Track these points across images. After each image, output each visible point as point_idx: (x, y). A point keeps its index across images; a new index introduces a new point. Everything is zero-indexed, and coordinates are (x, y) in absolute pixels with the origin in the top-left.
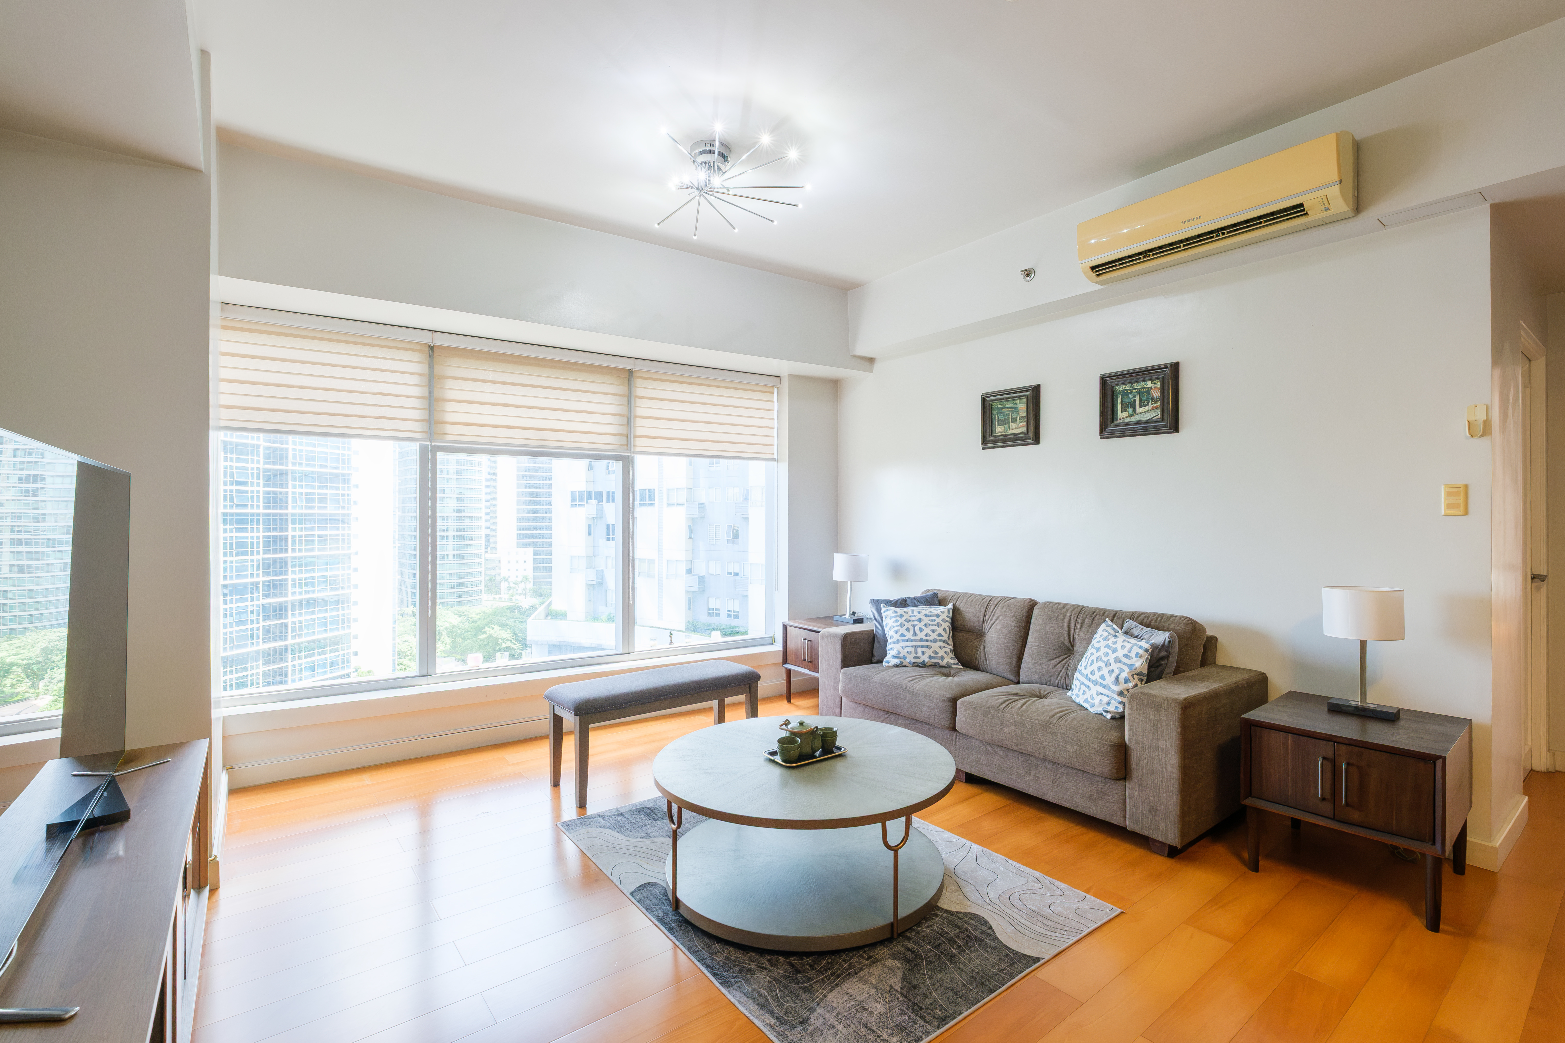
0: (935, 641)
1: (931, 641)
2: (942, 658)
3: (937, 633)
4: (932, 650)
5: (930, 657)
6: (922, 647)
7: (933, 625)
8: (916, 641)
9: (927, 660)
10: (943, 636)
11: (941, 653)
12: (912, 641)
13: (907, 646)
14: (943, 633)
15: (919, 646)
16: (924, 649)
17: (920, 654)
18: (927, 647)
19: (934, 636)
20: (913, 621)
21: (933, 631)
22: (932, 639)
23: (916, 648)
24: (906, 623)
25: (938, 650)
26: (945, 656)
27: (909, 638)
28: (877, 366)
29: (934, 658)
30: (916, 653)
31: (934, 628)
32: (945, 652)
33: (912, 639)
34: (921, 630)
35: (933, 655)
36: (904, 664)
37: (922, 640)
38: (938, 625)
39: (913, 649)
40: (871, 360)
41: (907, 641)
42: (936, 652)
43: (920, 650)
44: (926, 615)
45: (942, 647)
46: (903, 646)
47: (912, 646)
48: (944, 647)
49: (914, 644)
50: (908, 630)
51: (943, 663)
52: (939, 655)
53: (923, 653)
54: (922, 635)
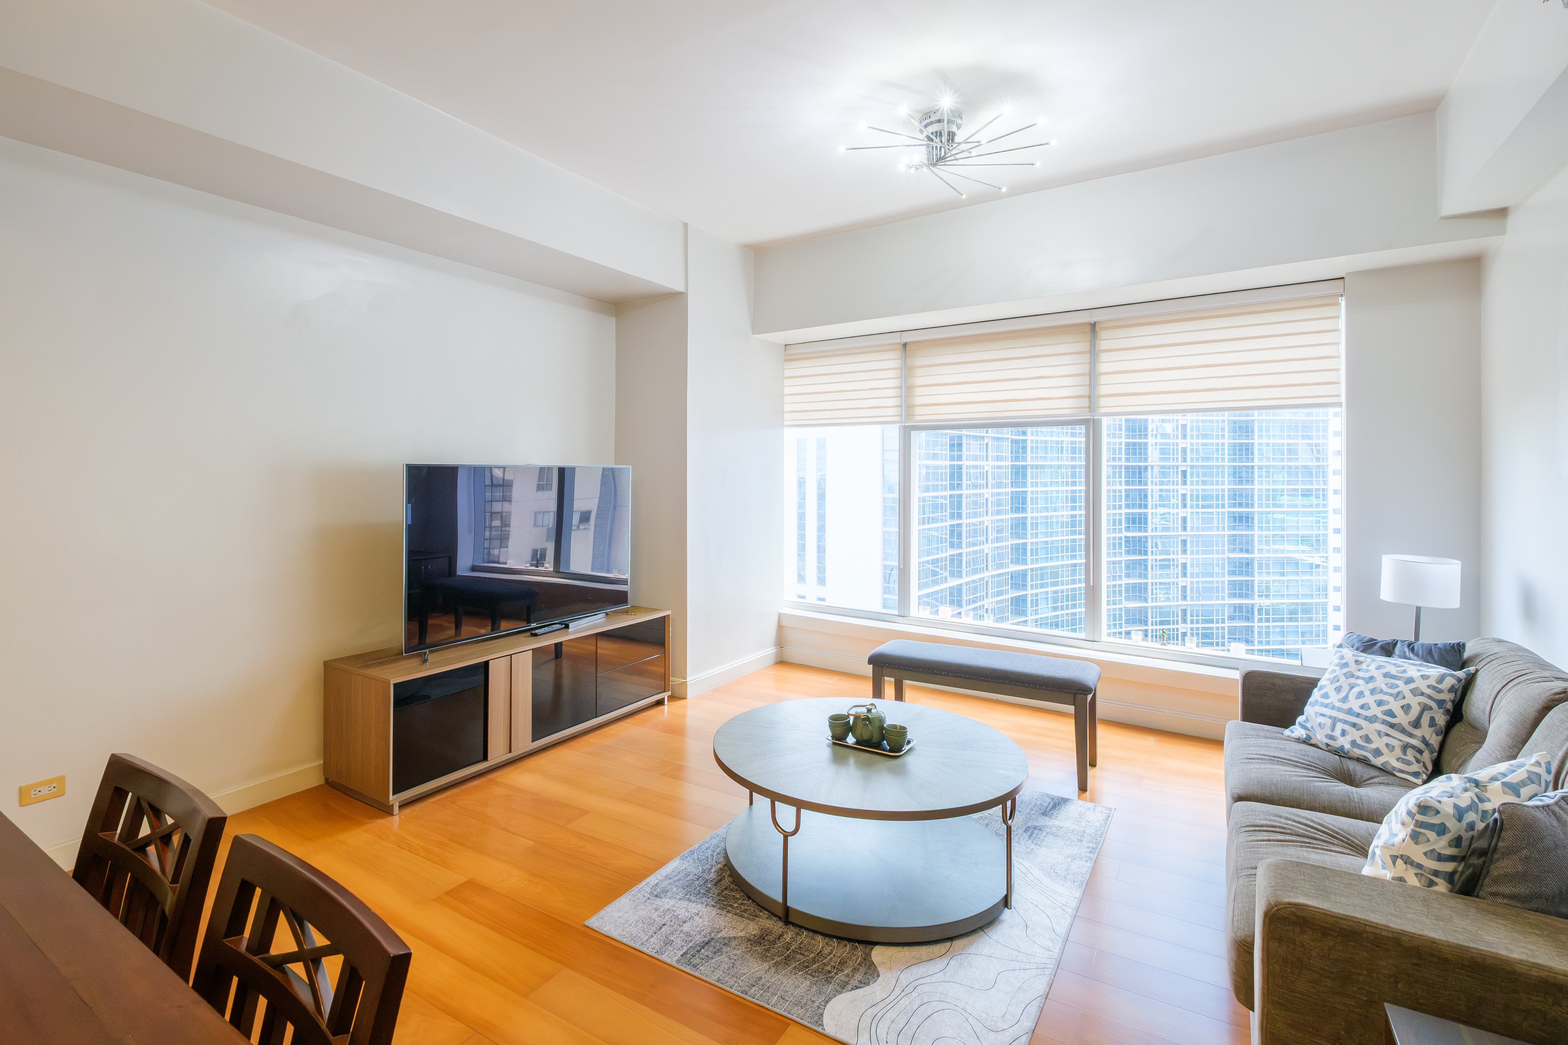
0: (1372, 720)
1: (1366, 718)
2: (1377, 752)
3: (1385, 708)
4: (1361, 733)
5: (1354, 743)
6: (1345, 722)
7: (1386, 694)
8: (1339, 710)
9: (1347, 746)
10: (1394, 716)
11: (1378, 743)
12: (1333, 708)
13: (1323, 715)
14: (1398, 711)
15: (1341, 720)
16: (1347, 727)
17: (1337, 733)
18: (1354, 725)
19: (1377, 711)
20: (1358, 678)
21: (1380, 703)
22: (1369, 715)
23: (1334, 721)
24: (1342, 679)
25: (1374, 737)
26: (1384, 750)
27: (1332, 703)
29: (1362, 748)
30: (1333, 730)
31: (1385, 698)
32: (1387, 745)
33: (1336, 705)
34: (1361, 695)
35: (1359, 742)
36: (1313, 742)
37: (1350, 712)
38: (1398, 696)
39: (1329, 721)
41: (1326, 706)
42: (1367, 739)
43: (1339, 726)
44: (1386, 675)
45: (1382, 734)
46: (1317, 713)
47: (1330, 717)
48: (1387, 735)
49: (1335, 713)
50: (1338, 690)
51: (1380, 762)
52: (1373, 746)
53: (1344, 733)
54: (1355, 705)
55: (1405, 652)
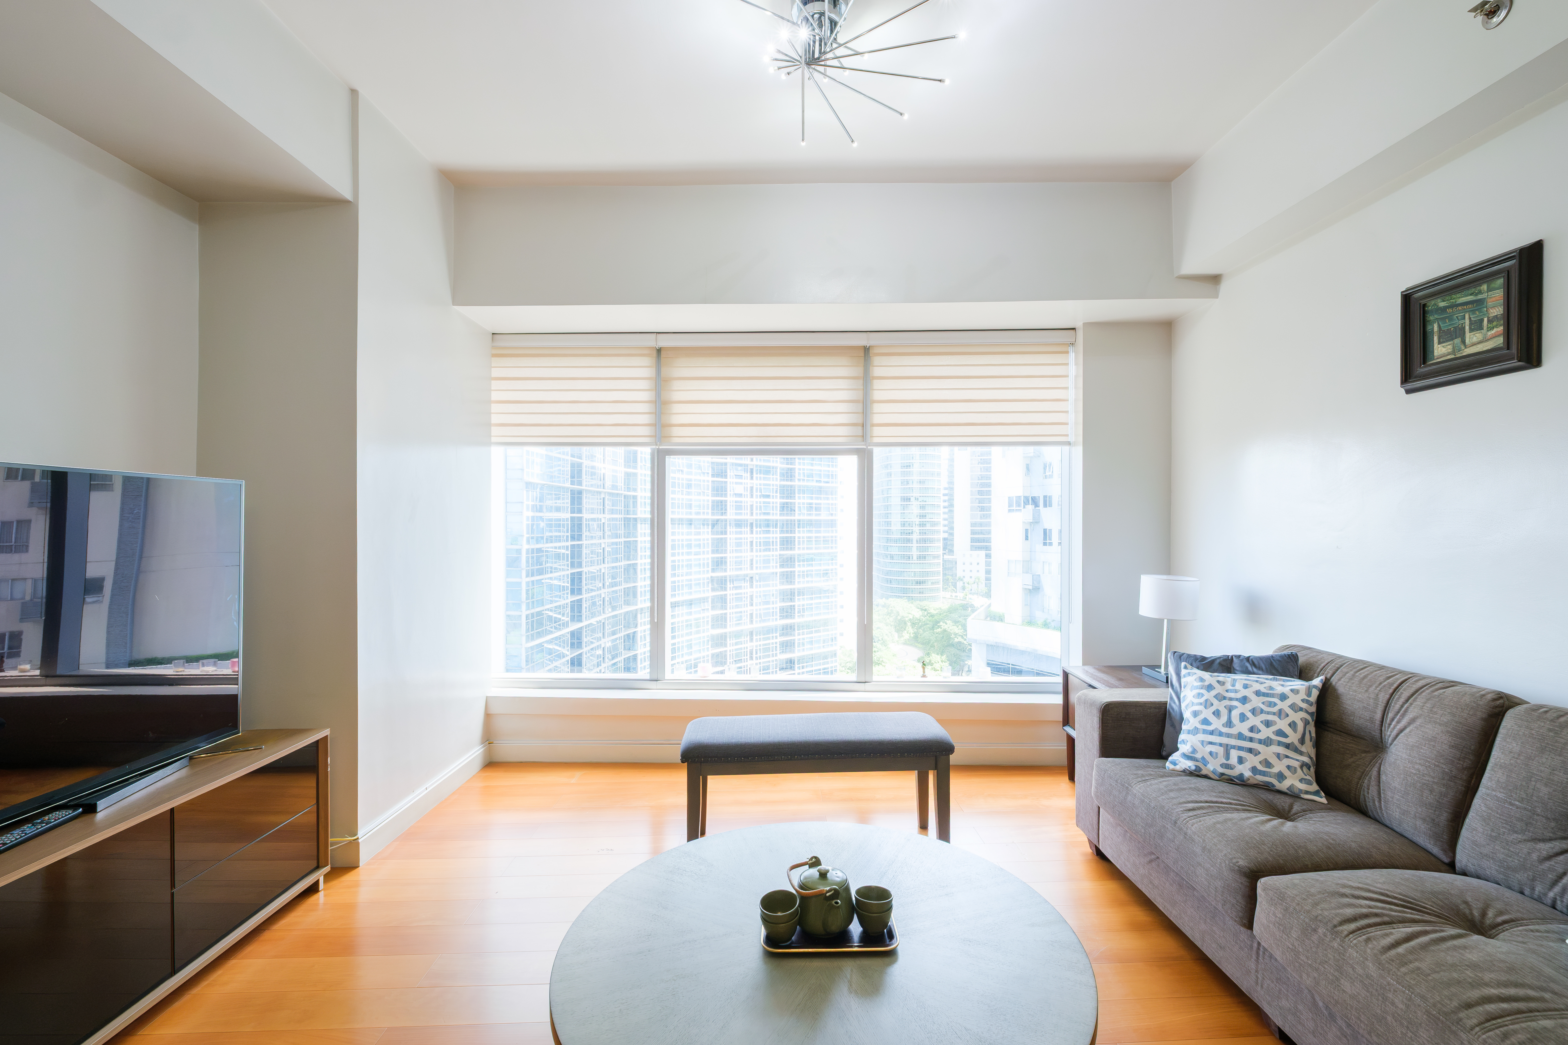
0: (1267, 742)
1: (1260, 742)
2: (1281, 777)
3: (1274, 728)
4: (1260, 758)
5: (1254, 770)
6: (1240, 748)
7: (1268, 713)
8: (1228, 736)
9: (1247, 774)
10: (1286, 736)
11: (1279, 767)
12: (1221, 734)
13: (1211, 743)
14: (1288, 730)
15: (1234, 747)
16: (1243, 754)
17: (1234, 760)
18: (1250, 750)
19: (1266, 733)
20: (1231, 699)
21: (1268, 724)
22: (1263, 738)
23: (1227, 748)
24: (1215, 702)
25: (1273, 760)
26: (1287, 773)
27: (1216, 729)
28: (1225, 287)
29: (1264, 774)
30: (1228, 758)
31: (1270, 717)
32: (1288, 767)
33: (1223, 731)
34: (1243, 718)
35: (1260, 767)
36: (1204, 772)
37: (1240, 736)
38: (1280, 714)
39: (1221, 751)
40: (1215, 279)
41: (1212, 733)
42: (1267, 764)
43: (1234, 754)
44: (1258, 693)
45: (1281, 756)
46: (1203, 741)
47: (1221, 745)
48: (1287, 757)
49: (1225, 740)
50: (1217, 714)
51: (1284, 786)
52: (1275, 770)
53: (1241, 760)
54: (1243, 728)
55: (1247, 668)
